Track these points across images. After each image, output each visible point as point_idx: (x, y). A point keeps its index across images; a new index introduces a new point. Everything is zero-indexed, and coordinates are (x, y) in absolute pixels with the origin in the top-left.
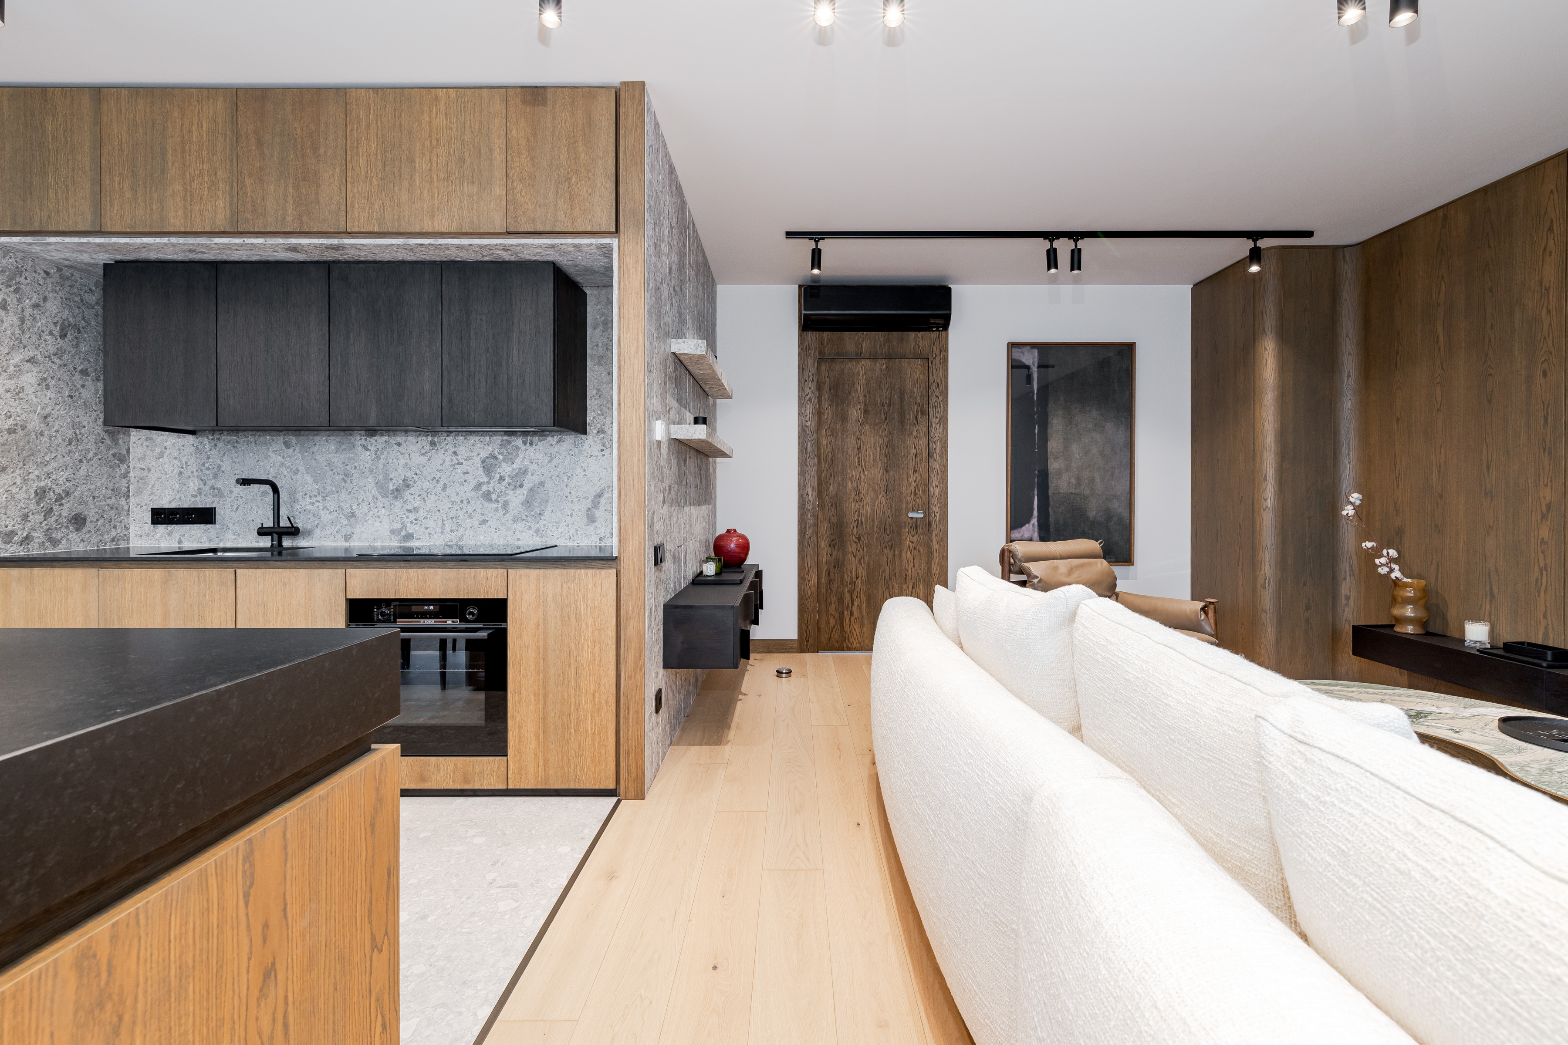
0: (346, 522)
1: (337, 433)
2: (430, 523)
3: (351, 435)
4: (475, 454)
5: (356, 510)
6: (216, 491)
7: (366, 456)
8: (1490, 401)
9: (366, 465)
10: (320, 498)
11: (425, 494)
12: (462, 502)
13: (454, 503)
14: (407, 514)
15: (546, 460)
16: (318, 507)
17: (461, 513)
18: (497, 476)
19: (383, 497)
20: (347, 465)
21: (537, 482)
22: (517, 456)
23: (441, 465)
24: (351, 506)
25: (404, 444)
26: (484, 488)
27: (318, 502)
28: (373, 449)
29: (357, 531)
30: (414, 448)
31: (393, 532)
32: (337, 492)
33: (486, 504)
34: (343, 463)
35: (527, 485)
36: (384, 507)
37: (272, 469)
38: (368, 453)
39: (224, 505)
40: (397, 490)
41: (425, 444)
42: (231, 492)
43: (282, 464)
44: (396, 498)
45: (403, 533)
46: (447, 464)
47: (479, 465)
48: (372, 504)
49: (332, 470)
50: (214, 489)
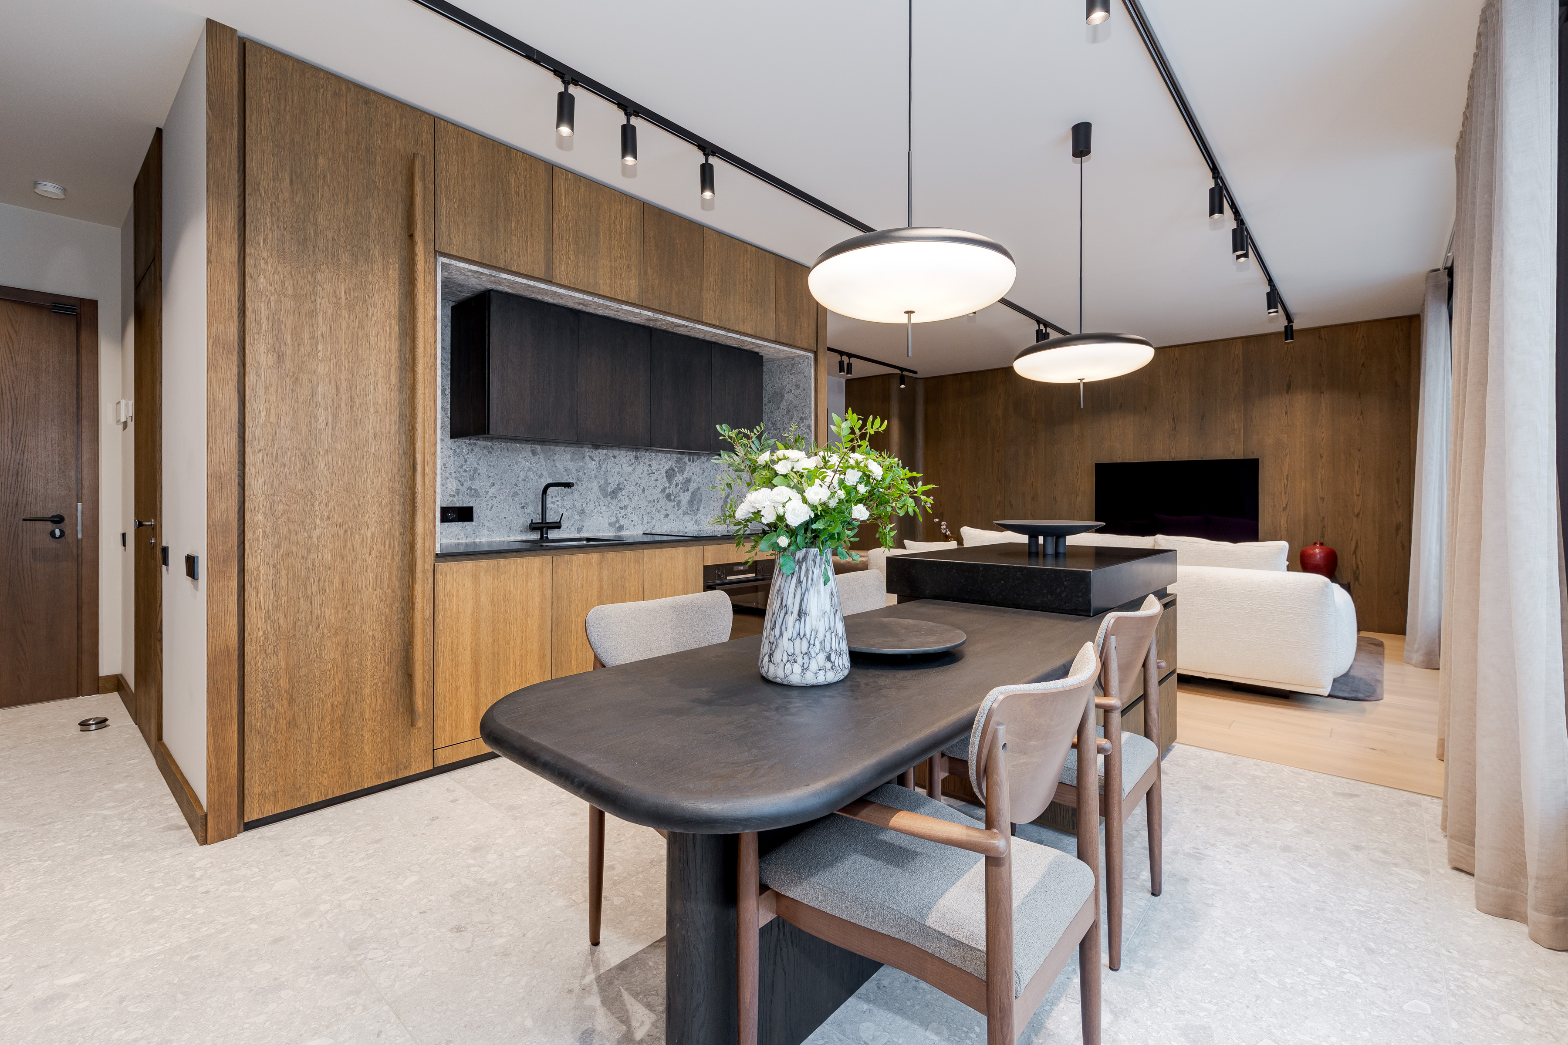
0: (578, 517)
1: (572, 445)
2: (635, 517)
3: (582, 447)
4: (662, 466)
5: (586, 508)
6: (473, 491)
7: (593, 465)
8: (979, 460)
9: (593, 472)
10: (559, 498)
11: (632, 495)
12: (654, 501)
13: (649, 502)
14: (620, 510)
15: (701, 472)
16: (558, 505)
17: (653, 509)
18: (675, 482)
19: (604, 497)
20: (579, 472)
21: (696, 487)
22: (685, 469)
23: (642, 473)
24: (582, 505)
25: (618, 457)
26: (667, 491)
27: (558, 501)
28: (597, 459)
29: (585, 524)
30: (625, 460)
31: (610, 524)
32: (572, 493)
33: (668, 503)
34: (577, 470)
35: (691, 490)
36: (605, 505)
37: (521, 473)
38: (594, 463)
39: (479, 504)
40: (613, 492)
41: (632, 457)
42: (487, 493)
43: (530, 469)
44: (612, 498)
45: (617, 525)
46: (645, 473)
47: (664, 475)
48: (597, 503)
49: (568, 475)
50: (471, 489)
